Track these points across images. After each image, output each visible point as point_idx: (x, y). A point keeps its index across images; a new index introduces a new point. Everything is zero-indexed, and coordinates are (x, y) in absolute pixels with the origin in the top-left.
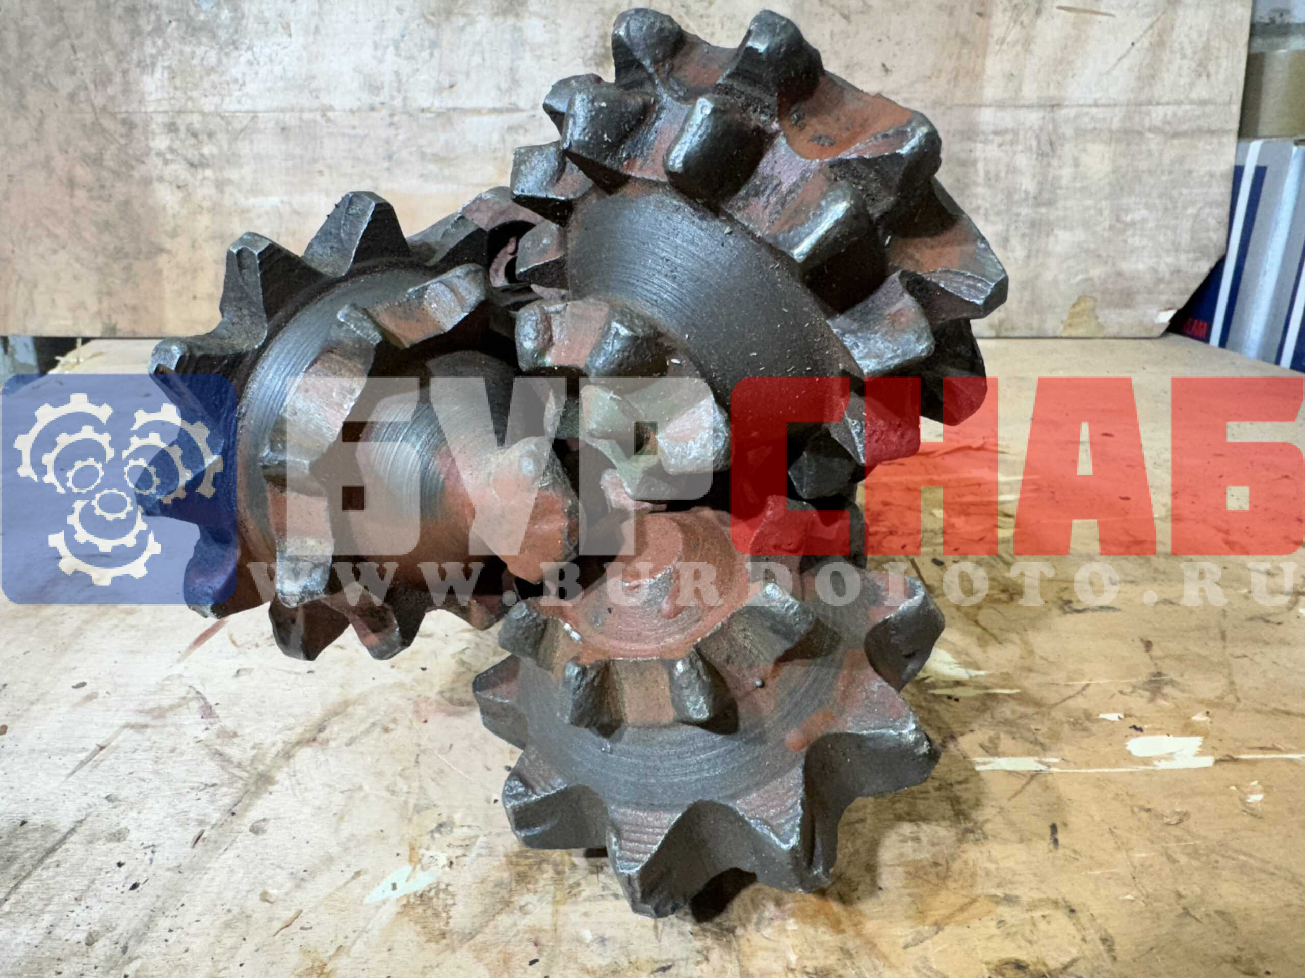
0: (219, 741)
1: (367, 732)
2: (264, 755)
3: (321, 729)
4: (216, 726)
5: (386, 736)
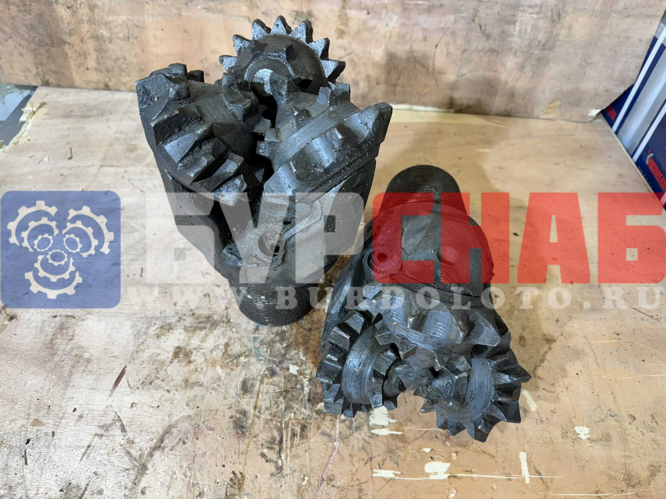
0: (128, 445)
1: (177, 444)
2: (144, 454)
3: (162, 442)
4: (127, 437)
5: (184, 446)
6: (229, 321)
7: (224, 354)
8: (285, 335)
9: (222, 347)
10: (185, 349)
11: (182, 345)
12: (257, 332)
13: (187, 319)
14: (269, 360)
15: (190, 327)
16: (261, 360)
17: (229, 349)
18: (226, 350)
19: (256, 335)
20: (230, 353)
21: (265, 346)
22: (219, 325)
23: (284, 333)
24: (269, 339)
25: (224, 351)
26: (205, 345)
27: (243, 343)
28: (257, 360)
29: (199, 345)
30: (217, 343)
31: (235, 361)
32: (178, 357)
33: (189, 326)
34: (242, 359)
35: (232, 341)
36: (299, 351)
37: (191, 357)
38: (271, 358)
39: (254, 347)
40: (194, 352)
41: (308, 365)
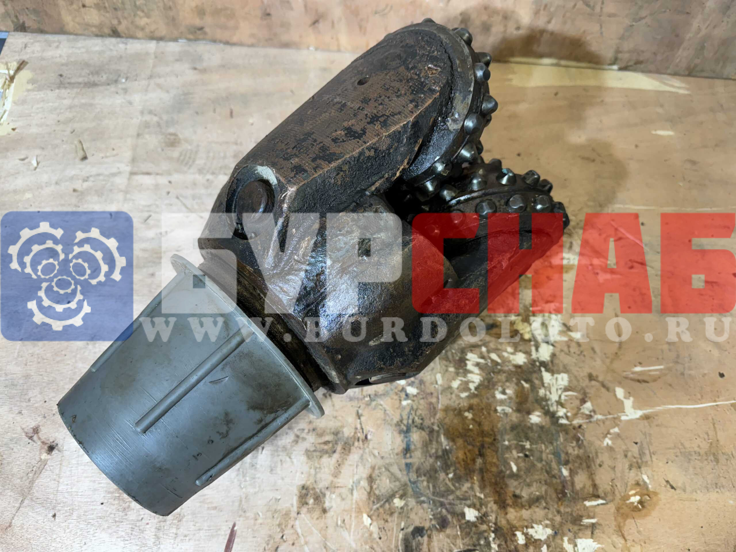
6: (366, 437)
7: (369, 493)
8: (449, 458)
9: (364, 483)
10: (314, 489)
11: (308, 483)
12: (408, 455)
13: (307, 437)
14: (434, 501)
15: (314, 451)
16: (423, 502)
17: (375, 486)
18: (371, 488)
19: (409, 461)
20: (377, 492)
21: (423, 478)
22: (353, 444)
23: (447, 454)
24: (427, 466)
25: (368, 489)
26: (340, 481)
27: (392, 474)
28: (417, 502)
29: (332, 482)
30: (356, 477)
31: (387, 506)
32: (307, 504)
33: (312, 449)
34: (398, 502)
35: (377, 472)
36: (473, 483)
37: (324, 503)
38: (437, 498)
39: (410, 481)
40: (328, 493)
41: (489, 505)
